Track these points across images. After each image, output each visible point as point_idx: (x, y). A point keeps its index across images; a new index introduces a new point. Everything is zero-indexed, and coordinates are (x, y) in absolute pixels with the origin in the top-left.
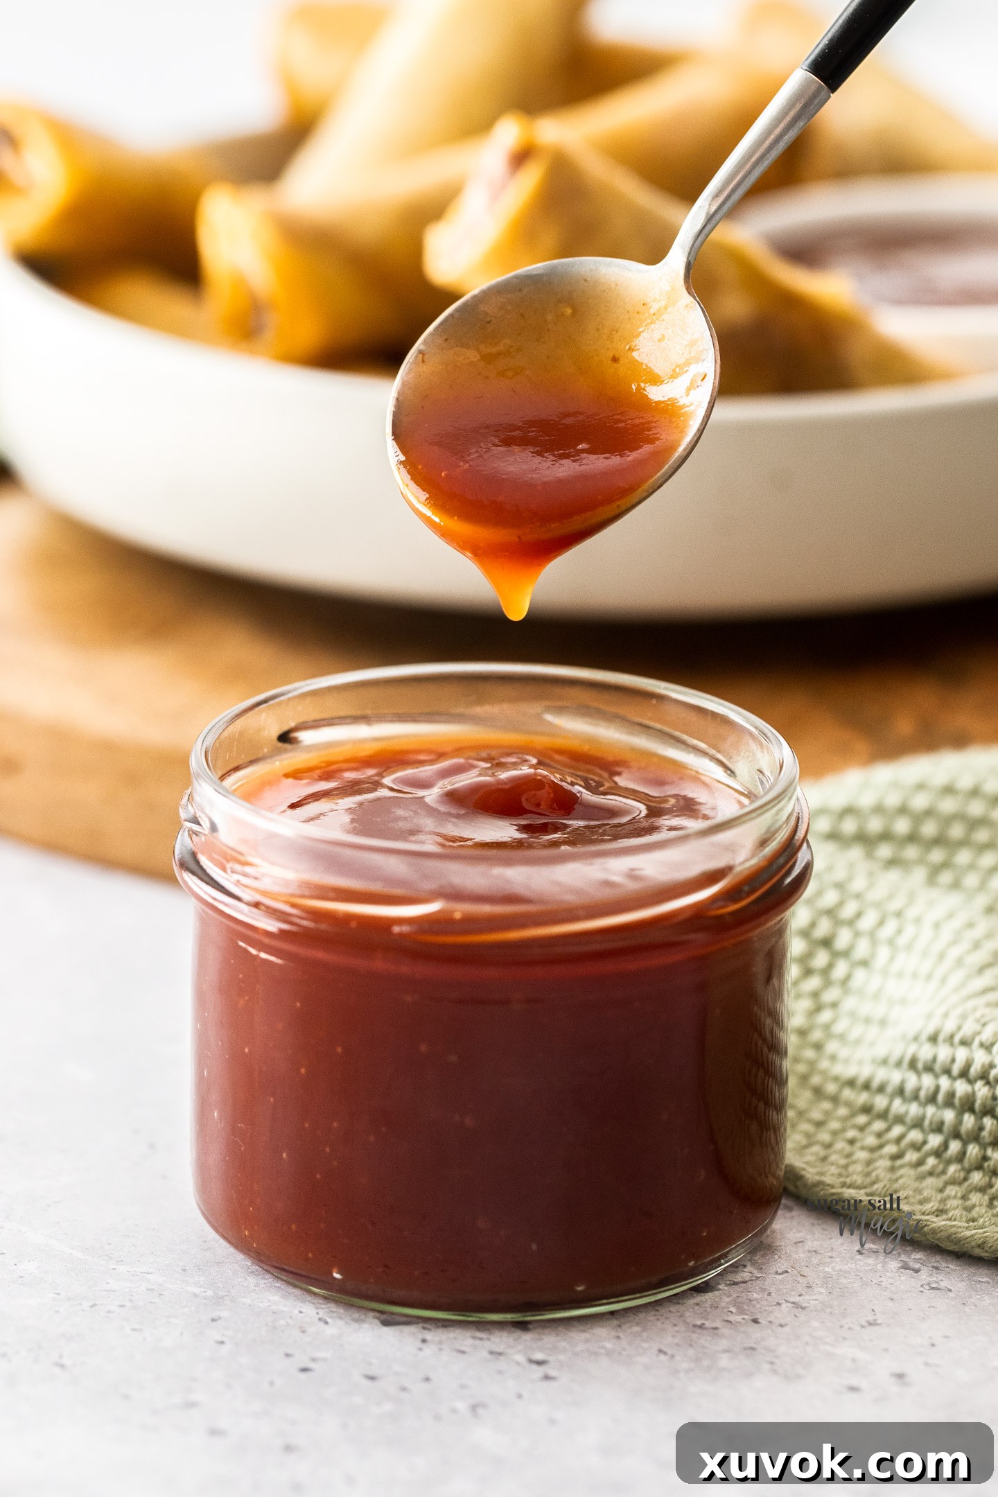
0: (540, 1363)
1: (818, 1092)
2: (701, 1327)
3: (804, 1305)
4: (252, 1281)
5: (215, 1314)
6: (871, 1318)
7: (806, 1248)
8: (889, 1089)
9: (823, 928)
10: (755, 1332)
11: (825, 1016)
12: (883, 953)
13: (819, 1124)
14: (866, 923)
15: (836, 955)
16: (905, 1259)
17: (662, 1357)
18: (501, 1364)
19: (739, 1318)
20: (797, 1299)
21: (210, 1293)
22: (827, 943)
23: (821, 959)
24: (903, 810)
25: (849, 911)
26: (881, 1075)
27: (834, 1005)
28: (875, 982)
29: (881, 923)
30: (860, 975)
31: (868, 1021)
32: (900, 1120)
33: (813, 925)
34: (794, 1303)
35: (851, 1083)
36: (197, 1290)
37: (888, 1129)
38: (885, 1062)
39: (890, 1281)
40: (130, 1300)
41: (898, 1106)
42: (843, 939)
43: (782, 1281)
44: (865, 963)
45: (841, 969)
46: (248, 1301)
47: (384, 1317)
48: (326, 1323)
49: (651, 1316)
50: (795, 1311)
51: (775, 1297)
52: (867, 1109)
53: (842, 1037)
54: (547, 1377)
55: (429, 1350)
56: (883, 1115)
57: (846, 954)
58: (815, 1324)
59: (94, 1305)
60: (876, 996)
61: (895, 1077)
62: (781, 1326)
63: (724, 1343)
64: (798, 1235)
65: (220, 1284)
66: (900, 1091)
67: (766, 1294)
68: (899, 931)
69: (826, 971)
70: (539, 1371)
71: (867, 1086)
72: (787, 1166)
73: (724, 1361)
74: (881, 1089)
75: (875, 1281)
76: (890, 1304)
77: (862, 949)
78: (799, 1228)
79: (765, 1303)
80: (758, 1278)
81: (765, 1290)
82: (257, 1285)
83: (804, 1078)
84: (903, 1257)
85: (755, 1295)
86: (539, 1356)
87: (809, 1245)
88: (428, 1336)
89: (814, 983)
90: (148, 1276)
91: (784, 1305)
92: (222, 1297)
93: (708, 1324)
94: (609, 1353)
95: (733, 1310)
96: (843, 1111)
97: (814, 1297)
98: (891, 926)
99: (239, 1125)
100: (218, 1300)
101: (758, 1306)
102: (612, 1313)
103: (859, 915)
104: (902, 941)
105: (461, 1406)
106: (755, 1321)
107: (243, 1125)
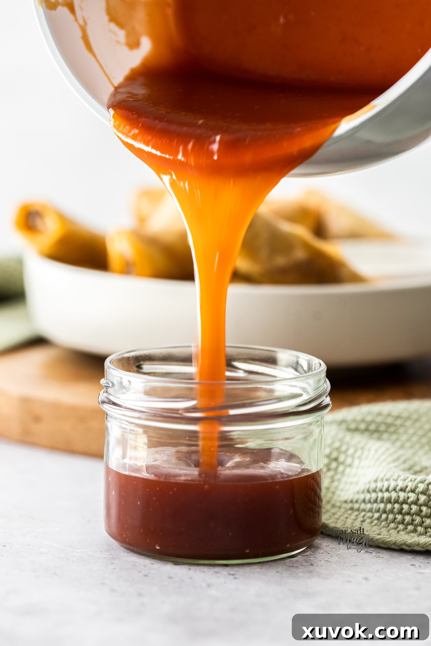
0: (232, 575)
1: (334, 506)
2: (292, 566)
3: (330, 561)
4: (126, 554)
5: (113, 562)
6: (354, 564)
7: (330, 547)
8: (360, 501)
9: (334, 455)
10: (312, 568)
11: (335, 484)
12: (356, 462)
13: (334, 514)
14: (351, 451)
15: (339, 464)
16: (367, 550)
17: (278, 574)
18: (219, 575)
19: (306, 564)
20: (327, 559)
21: (111, 557)
22: (336, 459)
23: (334, 465)
24: (363, 421)
25: (344, 448)
26: (356, 497)
27: (339, 480)
28: (354, 471)
29: (356, 451)
30: (348, 470)
31: (351, 483)
32: (364, 510)
33: (331, 453)
34: (326, 560)
35: (346, 502)
36: (106, 556)
37: (360, 514)
38: (358, 493)
39: (361, 555)
40: (81, 558)
41: (363, 506)
42: (342, 458)
43: (322, 555)
44: (350, 466)
45: (341, 468)
46: (125, 559)
47: (175, 563)
48: (153, 564)
49: (273, 563)
50: (327, 562)
51: (319, 559)
52: (352, 509)
53: (342, 490)
54: (235, 578)
55: (191, 572)
56: (358, 510)
57: (343, 463)
58: (334, 565)
59: (68, 559)
60: (355, 475)
61: (362, 497)
62: (321, 566)
63: (301, 570)
64: (327, 544)
65: (114, 555)
66: (364, 501)
67: (316, 558)
68: (362, 453)
69: (336, 469)
70: (232, 577)
71: (351, 502)
72: (322, 523)
73: (301, 574)
74: (357, 502)
75: (355, 555)
76: (362, 561)
77: (349, 461)
78: (328, 542)
79: (315, 560)
80: (313, 554)
81: (315, 557)
82: (128, 555)
83: (328, 502)
84: (366, 549)
85: (312, 559)
86: (232, 573)
87: (331, 546)
88: (192, 568)
89: (331, 473)
90: (88, 553)
91: (322, 561)
92: (115, 558)
93: (294, 565)
94: (258, 572)
95: (304, 562)
96: (342, 510)
97: (334, 559)
98: (359, 453)
99: (122, 494)
100: (114, 559)
101: (313, 561)
102: (259, 563)
103: (347, 449)
104: (364, 457)
105: (204, 585)
106: (312, 565)
107: (123, 493)
